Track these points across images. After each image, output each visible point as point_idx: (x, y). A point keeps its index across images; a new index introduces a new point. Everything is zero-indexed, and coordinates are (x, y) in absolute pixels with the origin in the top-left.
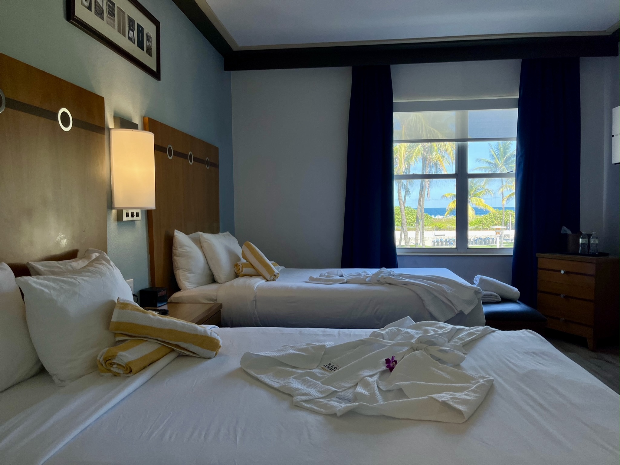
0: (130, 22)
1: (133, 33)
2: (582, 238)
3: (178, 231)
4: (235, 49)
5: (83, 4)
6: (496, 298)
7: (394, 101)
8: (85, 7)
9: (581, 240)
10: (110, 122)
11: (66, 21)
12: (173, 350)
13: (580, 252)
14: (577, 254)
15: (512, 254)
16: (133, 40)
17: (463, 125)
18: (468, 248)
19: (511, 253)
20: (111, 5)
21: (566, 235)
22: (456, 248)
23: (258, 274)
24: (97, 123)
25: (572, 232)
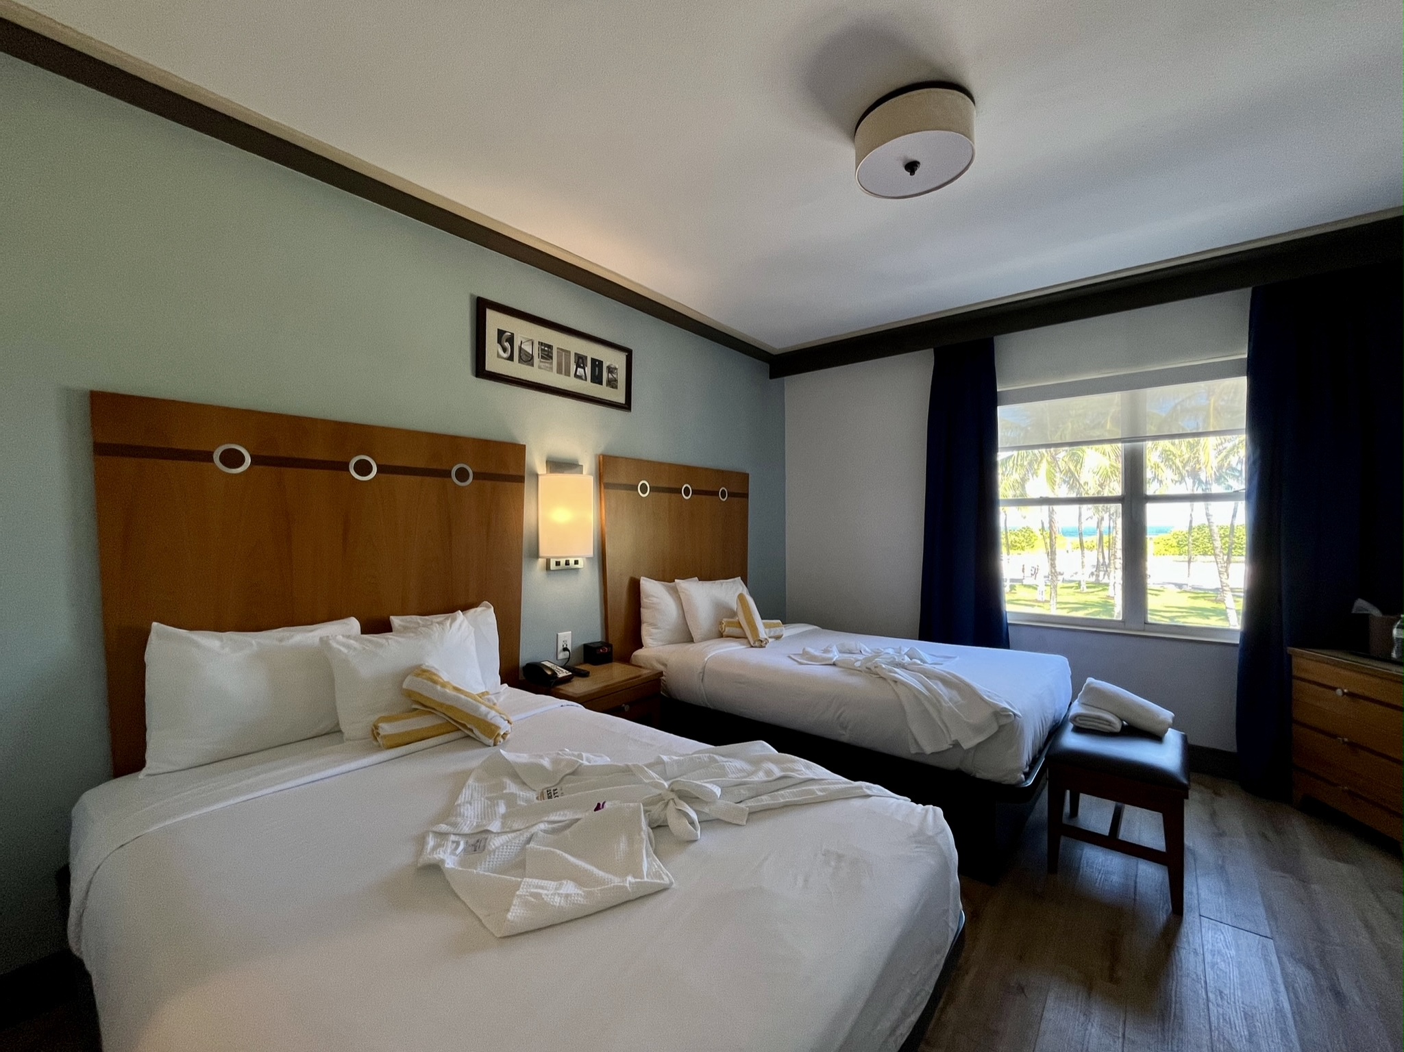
0: (578, 360)
1: (583, 370)
2: (1399, 627)
3: (645, 578)
4: (775, 353)
5: (499, 356)
6: (1110, 725)
7: (998, 390)
8: (505, 359)
9: (1395, 632)
10: (541, 469)
11: (475, 378)
12: (459, 730)
13: (1394, 655)
14: (1388, 659)
15: (1238, 642)
16: (584, 377)
17: (1134, 417)
18: (1146, 623)
19: (1237, 640)
20: (546, 349)
21: (1365, 618)
22: (1123, 621)
23: (741, 637)
24: (512, 472)
25: (1384, 612)
